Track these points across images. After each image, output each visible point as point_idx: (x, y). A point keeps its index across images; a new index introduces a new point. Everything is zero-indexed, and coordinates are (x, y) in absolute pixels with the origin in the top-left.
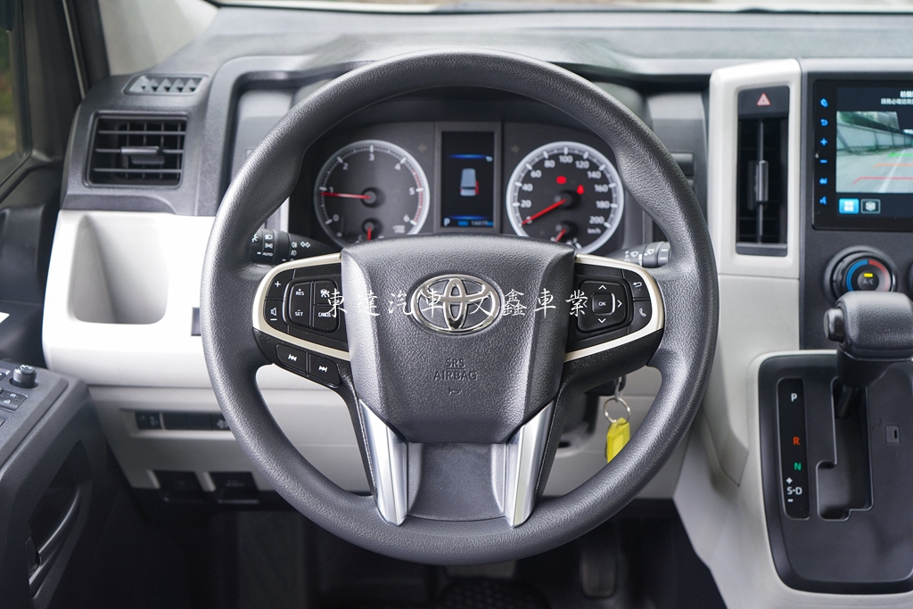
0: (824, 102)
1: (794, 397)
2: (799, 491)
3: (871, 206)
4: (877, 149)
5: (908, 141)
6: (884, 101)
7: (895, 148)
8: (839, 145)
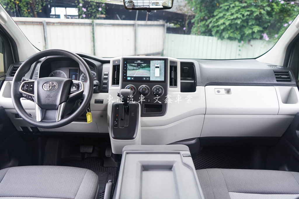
0: (125, 62)
1: (118, 108)
2: (116, 123)
3: (132, 79)
4: (134, 70)
5: (139, 68)
6: (135, 62)
7: (136, 69)
8: (128, 69)
